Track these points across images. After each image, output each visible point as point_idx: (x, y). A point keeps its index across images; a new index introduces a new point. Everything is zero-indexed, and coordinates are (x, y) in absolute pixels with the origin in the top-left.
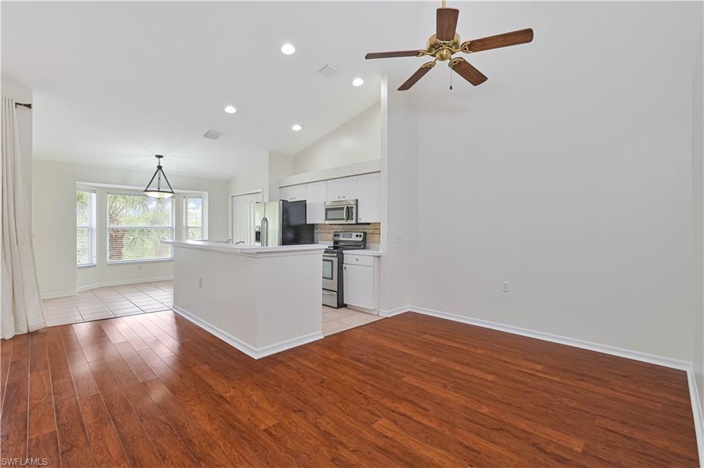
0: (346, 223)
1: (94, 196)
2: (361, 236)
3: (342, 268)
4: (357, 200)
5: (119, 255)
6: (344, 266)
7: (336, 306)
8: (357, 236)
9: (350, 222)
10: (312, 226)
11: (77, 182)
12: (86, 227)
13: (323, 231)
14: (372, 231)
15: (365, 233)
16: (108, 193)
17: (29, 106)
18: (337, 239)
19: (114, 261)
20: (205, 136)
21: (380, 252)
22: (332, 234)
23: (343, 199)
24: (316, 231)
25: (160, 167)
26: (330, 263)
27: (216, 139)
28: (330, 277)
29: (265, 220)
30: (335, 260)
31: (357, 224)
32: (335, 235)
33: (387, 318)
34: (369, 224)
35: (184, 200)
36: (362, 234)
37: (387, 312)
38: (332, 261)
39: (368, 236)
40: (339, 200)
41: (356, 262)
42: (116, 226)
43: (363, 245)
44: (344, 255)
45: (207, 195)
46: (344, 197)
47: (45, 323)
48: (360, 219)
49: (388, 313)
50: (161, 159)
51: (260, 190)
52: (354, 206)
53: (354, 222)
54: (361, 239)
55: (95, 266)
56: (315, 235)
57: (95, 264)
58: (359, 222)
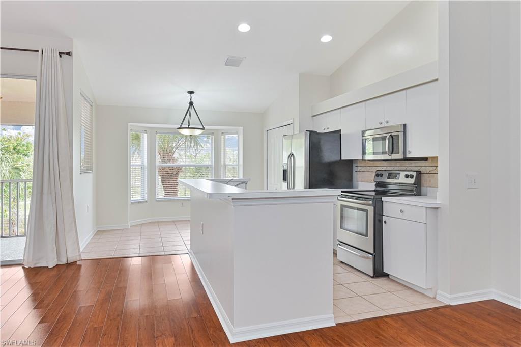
0: (390, 158)
1: (146, 135)
2: (412, 177)
3: (380, 221)
4: (405, 125)
5: (175, 192)
6: (384, 218)
7: (372, 276)
8: (407, 176)
9: (395, 156)
10: (350, 163)
11: (129, 124)
12: (139, 166)
13: (364, 169)
14: (431, 169)
15: (419, 173)
16: (157, 133)
17: (69, 54)
18: (380, 179)
19: (170, 198)
20: (226, 64)
21: (438, 202)
22: (374, 174)
23: (386, 125)
24: (355, 169)
25: (191, 103)
26: (365, 213)
27: (238, 66)
28: (364, 232)
29: (292, 155)
30: (371, 210)
31: (405, 159)
32: (377, 175)
33: (449, 306)
34: (426, 159)
35: (223, 136)
36: (414, 174)
37: (448, 296)
38: (366, 211)
39: (425, 178)
40: (381, 126)
41: (400, 215)
42: (172, 164)
43: (417, 189)
44: (384, 204)
45: (242, 130)
46: (387, 122)
47: (80, 255)
48: (410, 153)
49: (451, 299)
50: (192, 95)
51: (291, 121)
52: (401, 135)
53: (400, 156)
54: (412, 181)
55: (146, 201)
56: (354, 174)
57: (146, 200)
58: (408, 156)
